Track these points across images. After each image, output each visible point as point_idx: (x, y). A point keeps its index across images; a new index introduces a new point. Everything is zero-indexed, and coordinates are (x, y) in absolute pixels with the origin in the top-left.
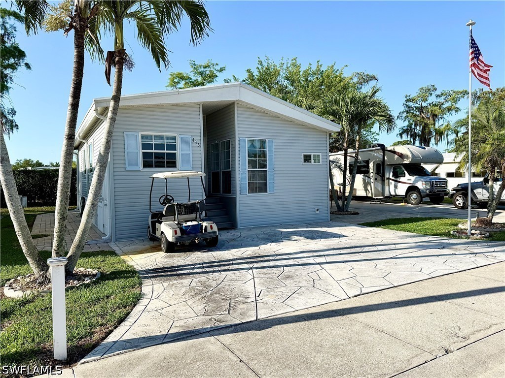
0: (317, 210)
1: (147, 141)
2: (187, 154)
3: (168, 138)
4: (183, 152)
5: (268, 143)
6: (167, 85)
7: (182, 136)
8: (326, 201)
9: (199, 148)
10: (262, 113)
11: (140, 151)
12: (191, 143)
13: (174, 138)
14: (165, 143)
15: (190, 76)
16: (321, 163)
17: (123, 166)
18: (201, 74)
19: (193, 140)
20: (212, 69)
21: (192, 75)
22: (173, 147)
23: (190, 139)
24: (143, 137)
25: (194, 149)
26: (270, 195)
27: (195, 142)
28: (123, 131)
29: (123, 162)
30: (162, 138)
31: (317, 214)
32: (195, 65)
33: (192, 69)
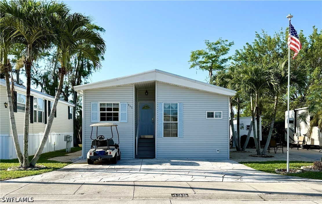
0: (218, 151)
1: (103, 107)
2: (124, 113)
3: (114, 104)
4: (122, 112)
5: (179, 105)
6: (189, 60)
7: (122, 103)
8: (227, 145)
9: (132, 110)
10: (175, 86)
11: (99, 112)
12: (127, 107)
13: (118, 104)
14: (113, 107)
15: (207, 52)
16: (222, 118)
17: (90, 120)
18: (215, 49)
19: (129, 105)
20: (223, 45)
21: (208, 51)
22: (117, 109)
23: (127, 104)
24: (101, 104)
25: (128, 110)
26: (179, 138)
27: (130, 106)
28: (90, 102)
29: (90, 118)
30: (111, 104)
31: (218, 153)
32: (209, 43)
33: (207, 47)
